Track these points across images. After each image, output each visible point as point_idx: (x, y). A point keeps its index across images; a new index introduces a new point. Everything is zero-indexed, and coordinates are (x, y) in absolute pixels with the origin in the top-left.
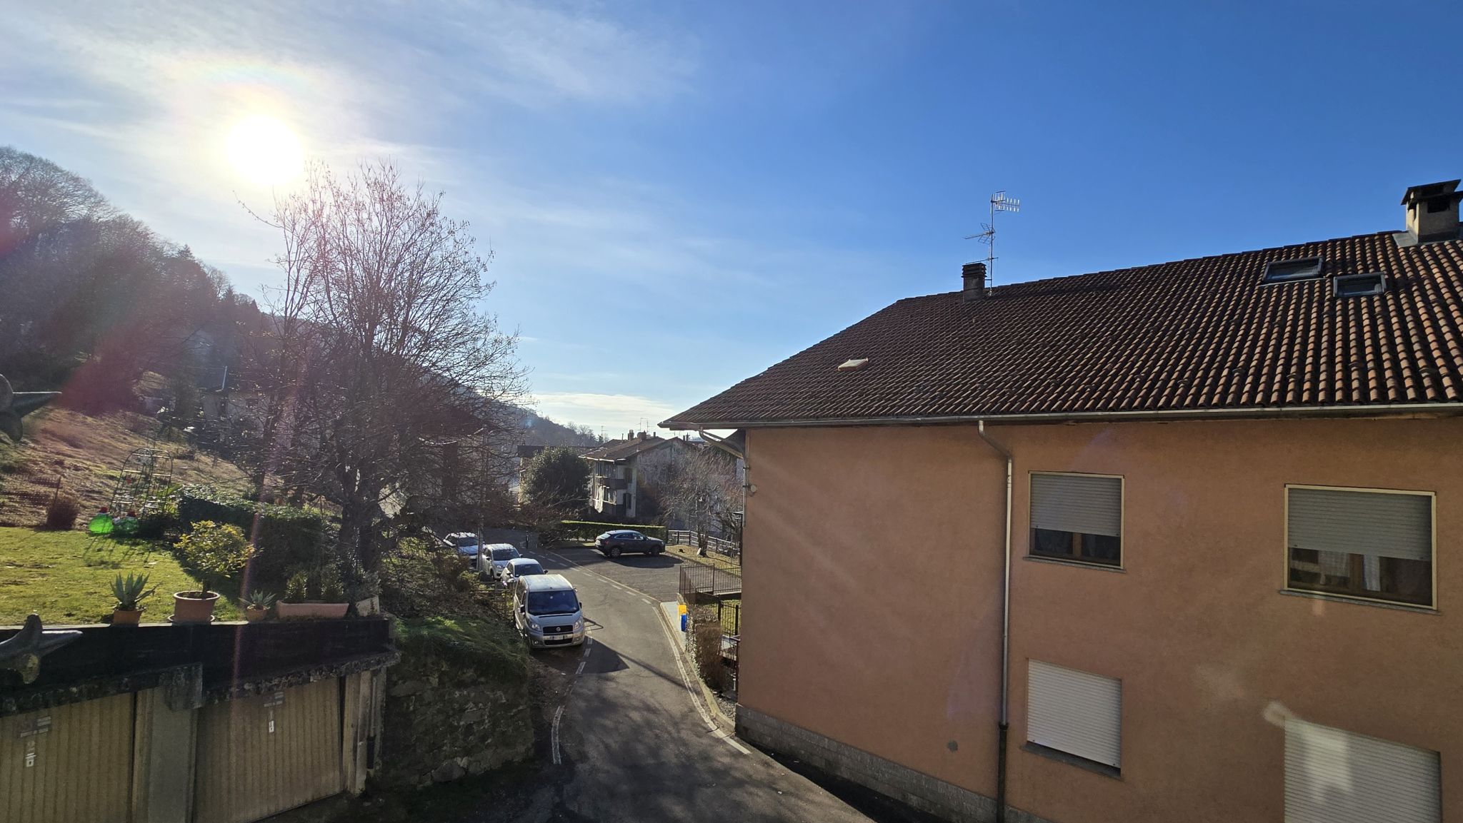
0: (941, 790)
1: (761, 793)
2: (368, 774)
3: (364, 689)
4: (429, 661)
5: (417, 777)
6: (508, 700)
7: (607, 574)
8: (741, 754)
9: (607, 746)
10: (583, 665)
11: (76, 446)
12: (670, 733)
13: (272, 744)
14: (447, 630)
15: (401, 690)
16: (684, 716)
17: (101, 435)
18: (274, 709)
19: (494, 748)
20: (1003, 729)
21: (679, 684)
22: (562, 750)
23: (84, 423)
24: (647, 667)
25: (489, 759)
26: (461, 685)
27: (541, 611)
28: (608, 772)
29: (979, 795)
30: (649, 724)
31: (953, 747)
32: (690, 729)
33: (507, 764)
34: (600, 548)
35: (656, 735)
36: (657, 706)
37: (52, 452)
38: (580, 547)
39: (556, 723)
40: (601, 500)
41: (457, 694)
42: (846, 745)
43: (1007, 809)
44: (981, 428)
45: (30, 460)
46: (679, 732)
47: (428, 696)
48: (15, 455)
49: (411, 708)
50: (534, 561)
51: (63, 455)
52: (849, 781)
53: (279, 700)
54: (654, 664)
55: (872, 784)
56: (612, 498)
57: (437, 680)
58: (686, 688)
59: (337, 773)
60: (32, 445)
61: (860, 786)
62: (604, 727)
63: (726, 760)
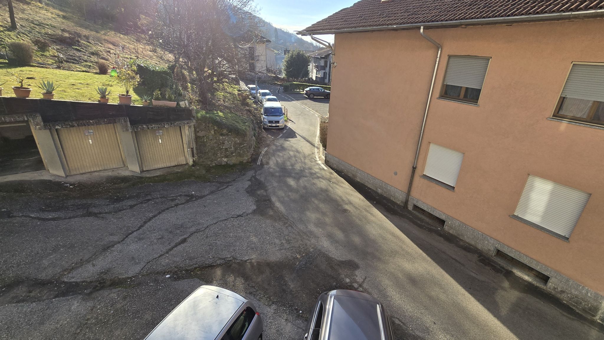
0: (389, 188)
1: (324, 181)
2: (193, 159)
3: (187, 132)
4: (210, 125)
5: (210, 162)
6: (240, 142)
7: (306, 104)
8: (324, 169)
9: (277, 161)
10: (281, 135)
11: (115, 46)
12: (301, 160)
13: (161, 146)
14: (219, 116)
15: (201, 134)
16: (309, 155)
17: (124, 42)
18: (160, 135)
19: (236, 157)
20: (414, 169)
21: (313, 145)
22: (261, 161)
23: (120, 37)
24: (304, 138)
25: (233, 160)
26: (222, 135)
27: (268, 115)
28: (274, 169)
29: (401, 191)
30: (295, 156)
31: (396, 174)
32: (309, 160)
33: (241, 163)
34: (306, 94)
35: (296, 160)
36: (301, 151)
37: (107, 48)
38: (299, 93)
39: (263, 152)
40: (315, 75)
41: (221, 138)
42: (360, 170)
43: (410, 197)
44: (422, 30)
45: (99, 50)
46: (305, 160)
47: (211, 137)
48: (95, 48)
49: (205, 140)
50: (275, 97)
51: (110, 49)
52: (359, 182)
53: (161, 133)
54: (307, 137)
55: (366, 184)
56: (319, 74)
57: (213, 132)
58: (315, 146)
59: (184, 158)
60: (100, 45)
61: (362, 184)
62: (279, 155)
63: (317, 170)
